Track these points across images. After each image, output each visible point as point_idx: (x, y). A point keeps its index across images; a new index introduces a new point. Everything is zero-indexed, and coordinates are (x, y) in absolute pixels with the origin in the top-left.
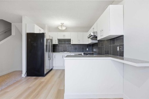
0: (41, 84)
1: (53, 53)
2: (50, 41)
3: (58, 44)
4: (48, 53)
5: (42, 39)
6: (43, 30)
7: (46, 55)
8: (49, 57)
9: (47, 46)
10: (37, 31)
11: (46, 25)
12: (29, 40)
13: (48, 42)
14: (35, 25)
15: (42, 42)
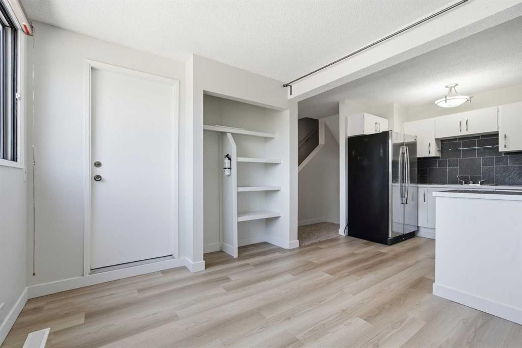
0: (378, 255)
1: (419, 185)
2: (405, 149)
3: (439, 155)
4: (399, 184)
5: (382, 148)
6: (386, 121)
7: (395, 190)
8: (402, 196)
9: (395, 163)
10: (369, 130)
11: (395, 105)
12: (353, 153)
13: (401, 152)
14: (366, 115)
15: (382, 155)
